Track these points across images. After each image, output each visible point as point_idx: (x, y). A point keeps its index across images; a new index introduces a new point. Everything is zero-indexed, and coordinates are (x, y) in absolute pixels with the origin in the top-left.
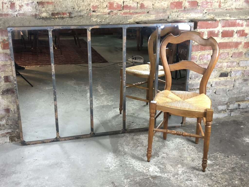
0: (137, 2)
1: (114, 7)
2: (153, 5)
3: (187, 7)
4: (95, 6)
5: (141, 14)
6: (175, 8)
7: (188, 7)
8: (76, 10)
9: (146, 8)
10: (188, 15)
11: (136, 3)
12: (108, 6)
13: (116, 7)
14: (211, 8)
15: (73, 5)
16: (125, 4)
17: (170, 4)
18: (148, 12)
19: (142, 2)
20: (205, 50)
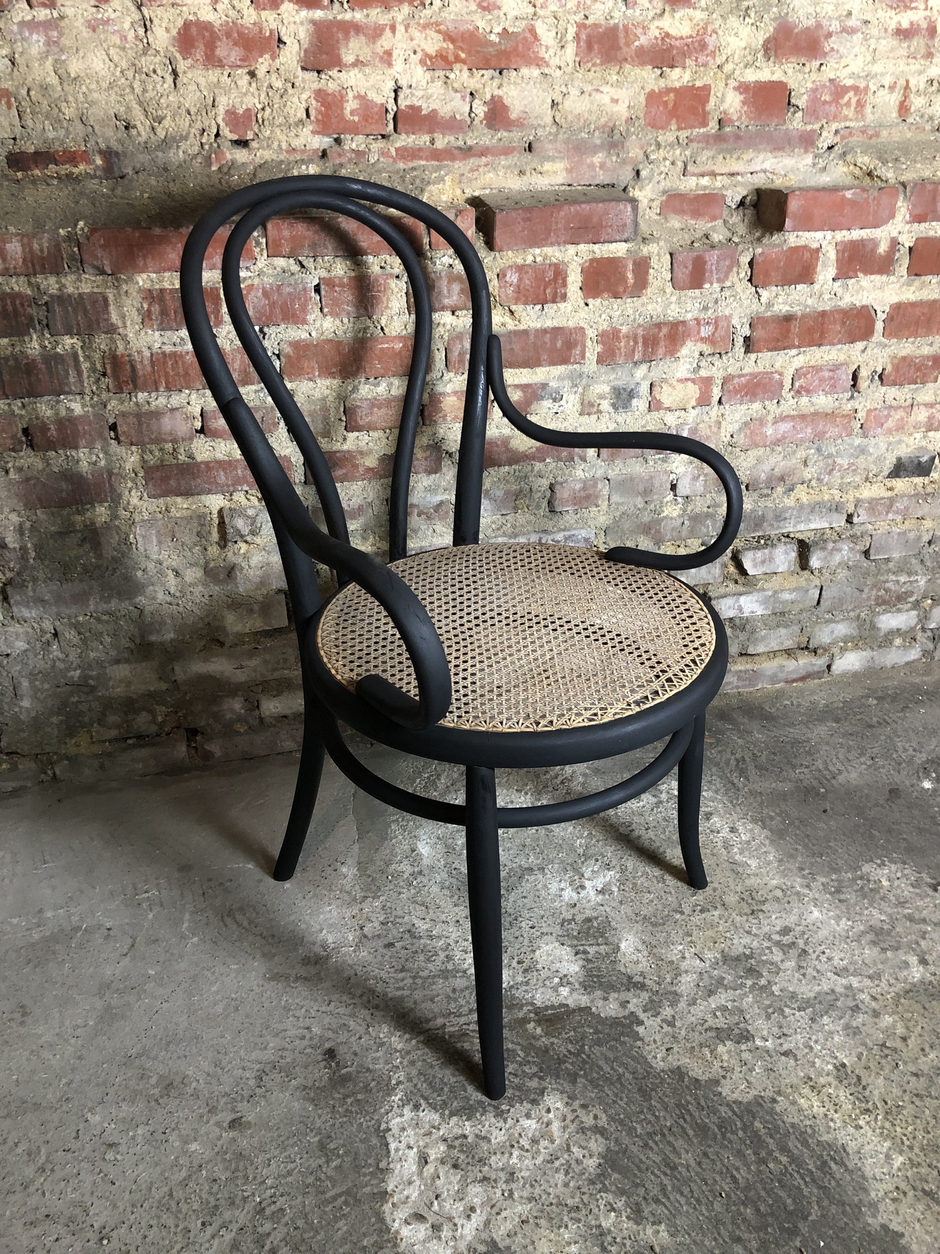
0: (471, 94)
1: (348, 117)
2: (552, 107)
3: (735, 118)
4: (241, 111)
5: (493, 155)
6: (668, 123)
7: (739, 118)
8: (142, 139)
9: (519, 124)
10: (741, 162)
11: (463, 98)
12: (312, 112)
13: (356, 119)
14: (857, 119)
15: (122, 109)
16: (403, 103)
17: (644, 102)
18: (530, 148)
19: (496, 92)
20: (820, 345)
